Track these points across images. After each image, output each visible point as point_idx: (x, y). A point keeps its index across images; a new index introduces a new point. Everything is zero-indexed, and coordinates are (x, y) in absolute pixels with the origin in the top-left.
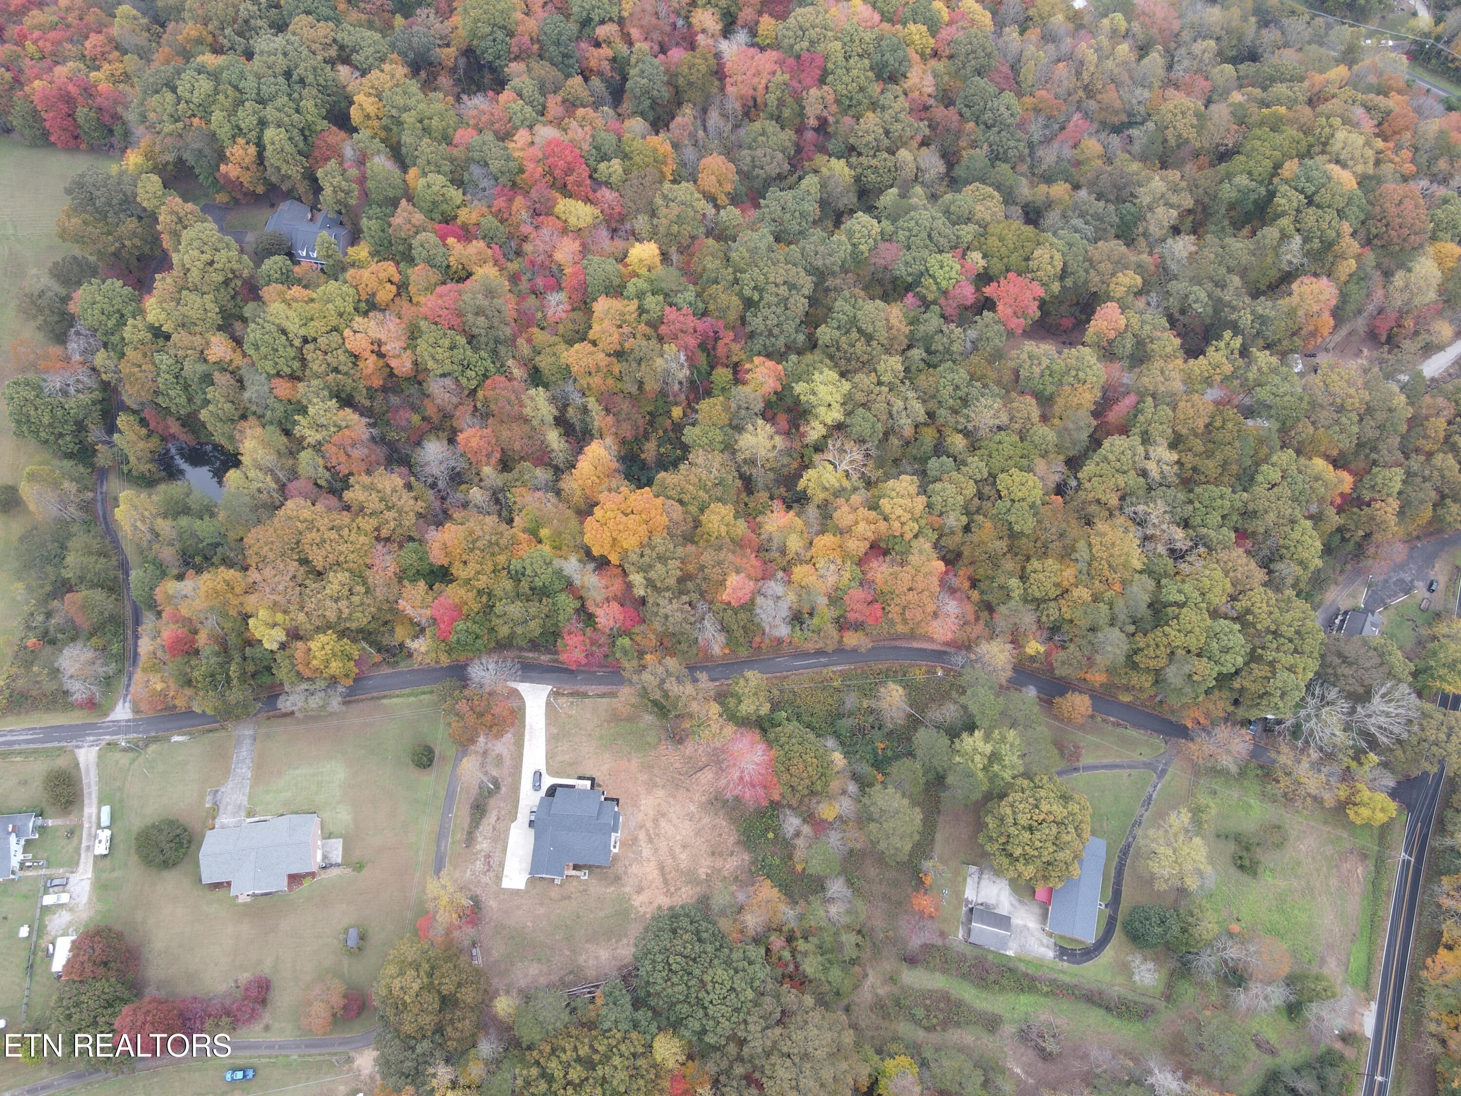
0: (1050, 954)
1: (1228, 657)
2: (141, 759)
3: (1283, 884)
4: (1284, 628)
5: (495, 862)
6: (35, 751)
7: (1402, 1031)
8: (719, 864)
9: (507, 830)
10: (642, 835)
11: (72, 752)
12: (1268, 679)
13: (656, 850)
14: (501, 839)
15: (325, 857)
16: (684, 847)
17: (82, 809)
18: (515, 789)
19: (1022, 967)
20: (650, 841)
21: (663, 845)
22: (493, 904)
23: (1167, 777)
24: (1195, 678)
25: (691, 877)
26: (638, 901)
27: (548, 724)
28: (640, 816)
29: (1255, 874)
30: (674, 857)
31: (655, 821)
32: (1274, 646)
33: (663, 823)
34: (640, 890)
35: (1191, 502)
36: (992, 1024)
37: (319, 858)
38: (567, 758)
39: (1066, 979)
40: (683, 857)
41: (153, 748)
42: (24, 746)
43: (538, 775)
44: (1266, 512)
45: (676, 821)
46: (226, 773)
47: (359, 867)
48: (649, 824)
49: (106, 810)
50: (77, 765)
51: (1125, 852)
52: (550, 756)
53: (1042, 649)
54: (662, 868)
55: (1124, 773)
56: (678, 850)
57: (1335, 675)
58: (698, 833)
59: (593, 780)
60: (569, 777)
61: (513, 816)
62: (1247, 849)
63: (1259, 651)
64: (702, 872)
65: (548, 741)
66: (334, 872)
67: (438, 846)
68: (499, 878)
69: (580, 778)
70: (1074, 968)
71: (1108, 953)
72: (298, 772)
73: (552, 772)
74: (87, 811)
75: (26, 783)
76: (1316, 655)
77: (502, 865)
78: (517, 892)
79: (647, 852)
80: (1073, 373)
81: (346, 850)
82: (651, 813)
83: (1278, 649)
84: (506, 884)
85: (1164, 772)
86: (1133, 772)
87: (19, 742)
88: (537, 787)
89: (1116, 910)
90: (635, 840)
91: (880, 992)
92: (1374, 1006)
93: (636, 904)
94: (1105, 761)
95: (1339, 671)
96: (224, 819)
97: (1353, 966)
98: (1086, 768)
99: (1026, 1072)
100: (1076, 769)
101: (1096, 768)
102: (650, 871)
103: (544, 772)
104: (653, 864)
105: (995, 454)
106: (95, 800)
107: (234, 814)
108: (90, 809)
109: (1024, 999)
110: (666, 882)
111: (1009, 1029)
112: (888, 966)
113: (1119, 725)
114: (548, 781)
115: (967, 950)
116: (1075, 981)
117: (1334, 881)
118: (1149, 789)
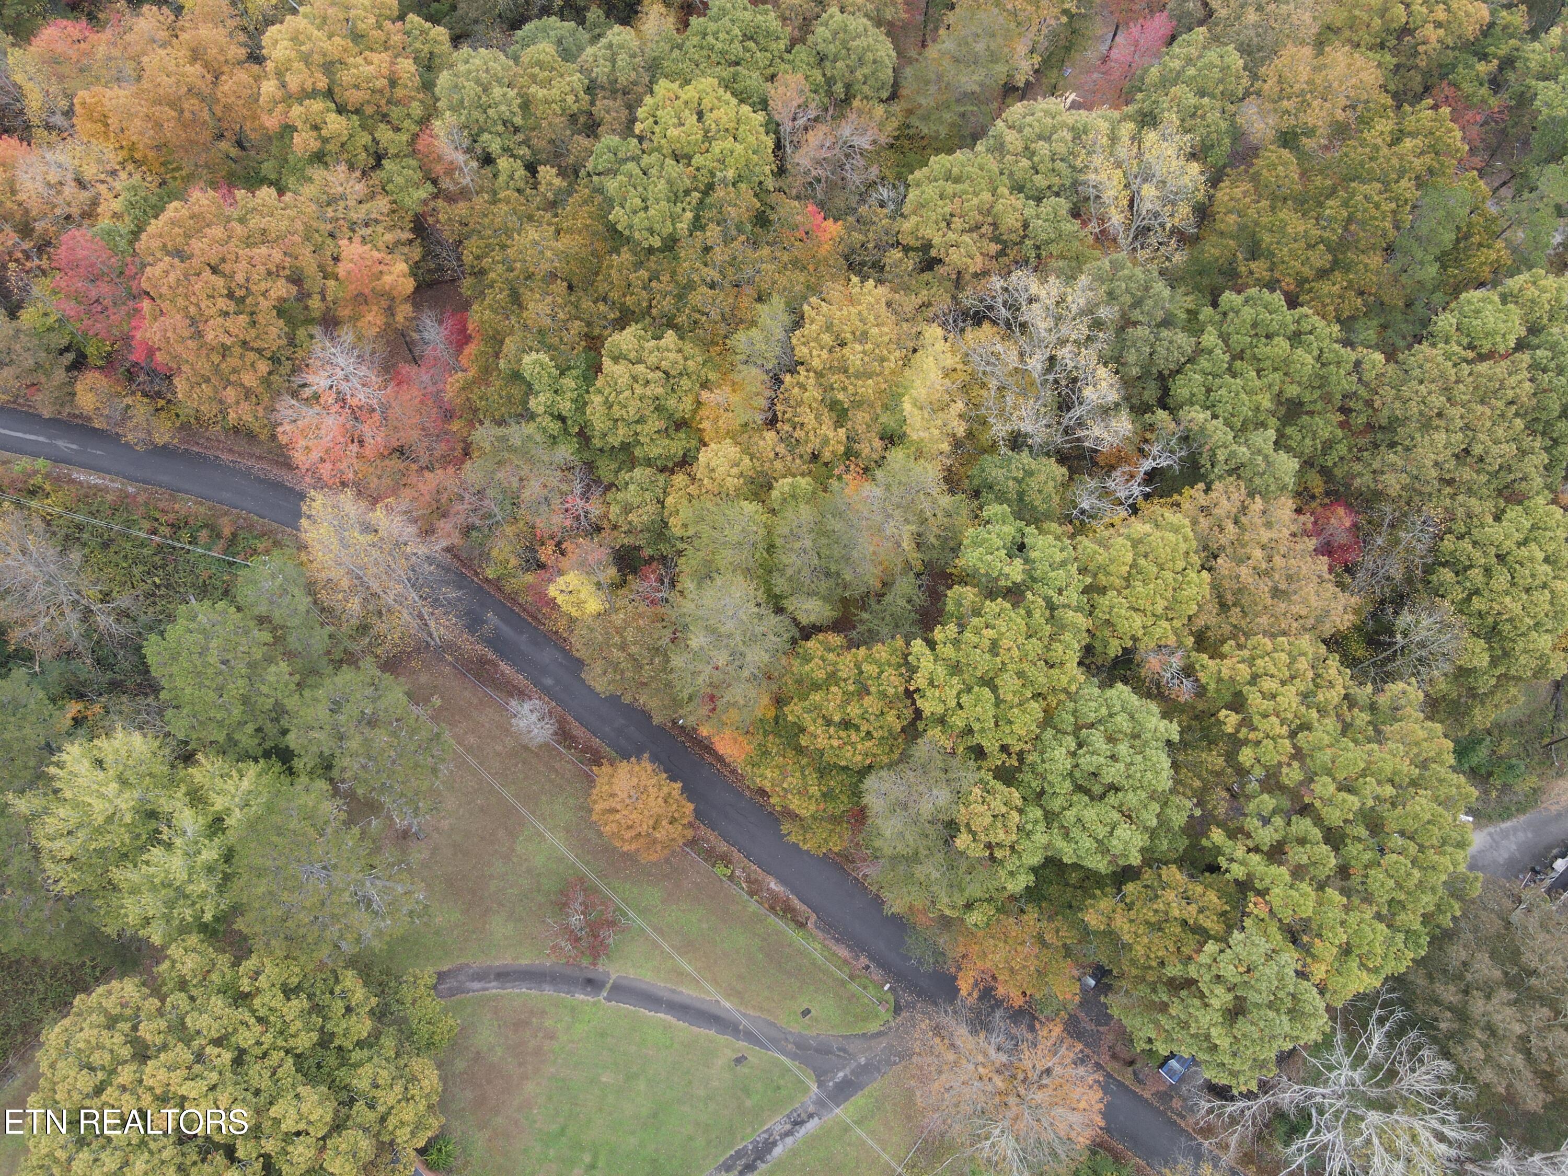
1: (1090, 814)
4: (1324, 787)
12: (1204, 935)
23: (848, 1110)
24: (962, 841)
32: (1267, 836)
35: (1194, 325)
44: (1426, 426)
53: (594, 605)
55: (727, 1048)
57: (1462, 1015)
63: (1217, 836)
76: (1411, 919)
83: (1276, 853)
85: (844, 1091)
86: (755, 1055)
94: (688, 992)
95: (1478, 1006)
98: (622, 991)
100: (592, 984)
101: (651, 1000)
113: (787, 911)
118: (777, 1123)
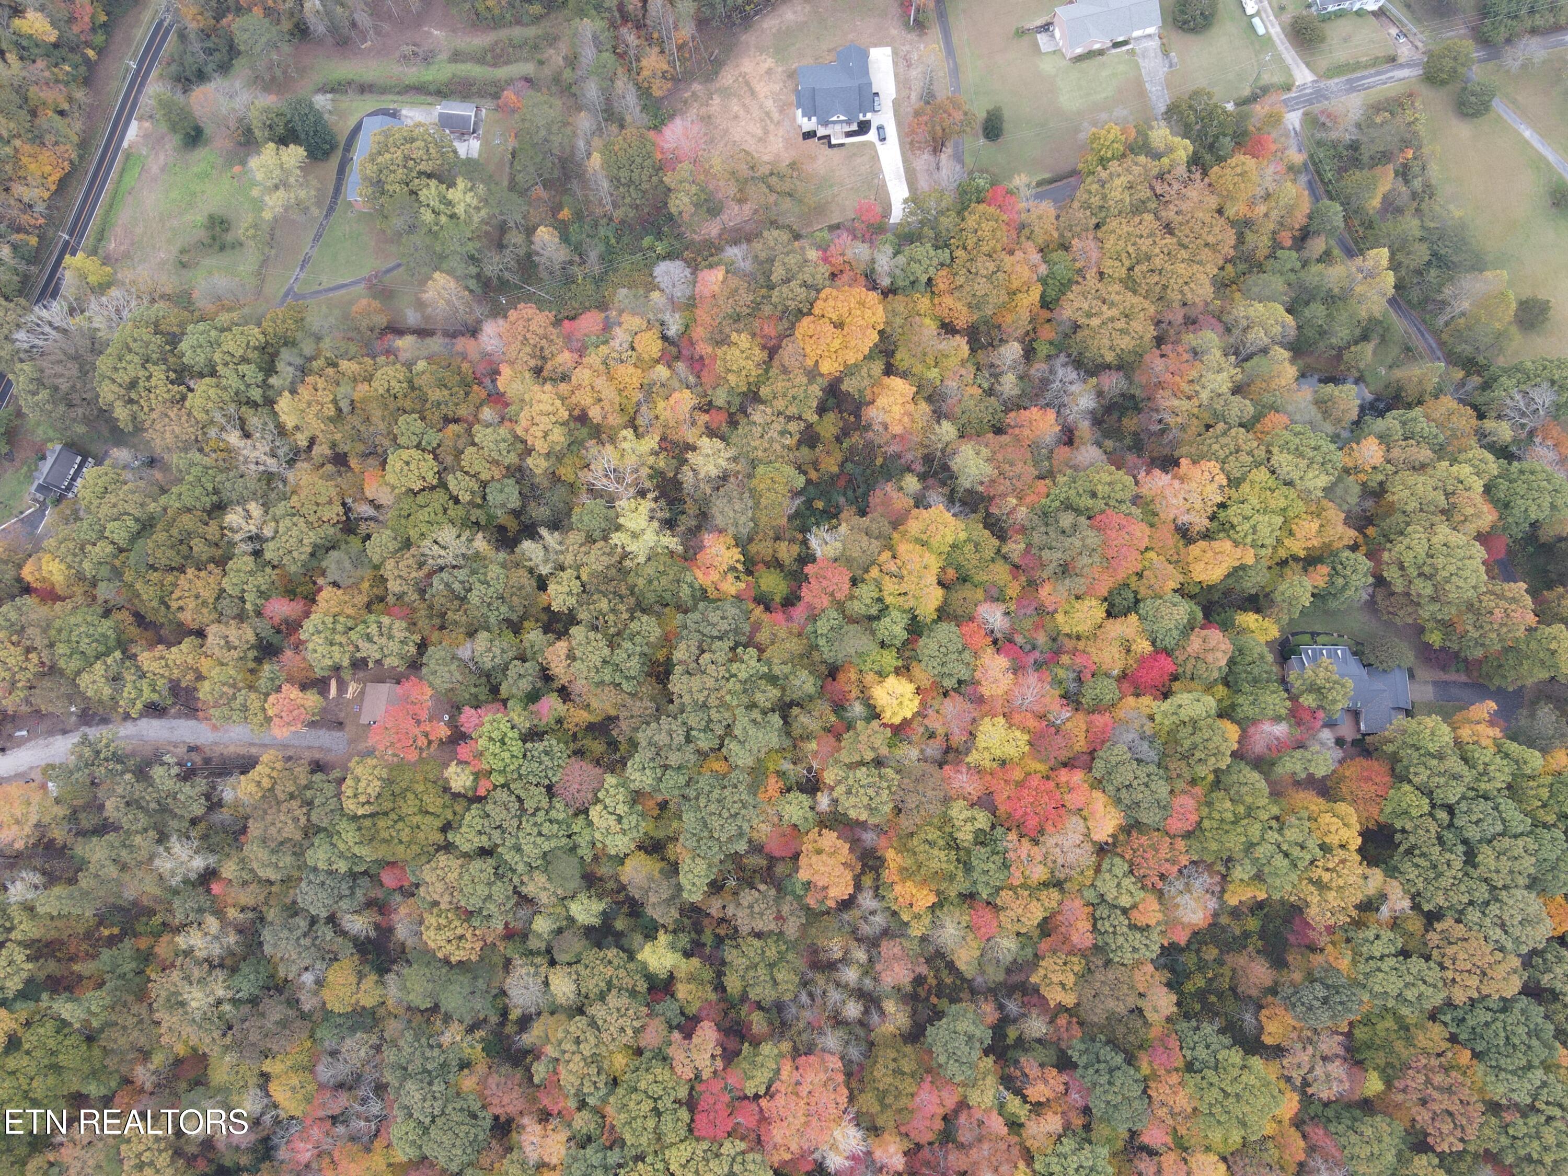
0: (404, 112)
2: (1252, 79)
3: (188, 217)
5: (902, 64)
6: (1354, 70)
7: (104, 130)
8: (703, 111)
9: (898, 91)
10: (776, 116)
11: (1320, 77)
13: (761, 107)
14: (902, 82)
15: (1053, 36)
16: (736, 117)
17: (1283, 29)
18: (899, 124)
19: (429, 99)
20: (768, 114)
21: (756, 113)
22: (894, 32)
23: (283, 290)
25: (726, 93)
26: (769, 63)
27: (885, 185)
28: (781, 132)
29: (211, 217)
30: (744, 105)
31: (766, 132)
33: (759, 132)
34: (769, 72)
36: (457, 56)
37: (1057, 33)
38: (859, 160)
39: (391, 97)
40: (736, 108)
41: (1247, 92)
42: (1366, 73)
43: (883, 139)
45: (748, 138)
46: (1168, 84)
47: (1021, 33)
48: (771, 127)
49: (1261, 30)
50: (1308, 65)
51: (331, 210)
52: (875, 158)
54: (753, 93)
55: (325, 285)
56: (742, 113)
58: (726, 131)
59: (831, 146)
60: (853, 144)
61: (896, 104)
62: (214, 238)
64: (717, 100)
65: (880, 170)
66: (1039, 22)
67: (955, 63)
68: (895, 53)
69: (842, 145)
70: (384, 106)
71: (352, 123)
72: (1103, 95)
73: (871, 145)
74: (1278, 29)
75: (1345, 40)
77: (895, 64)
78: (875, 46)
79: (769, 104)
80: (339, 627)
81: (1036, 45)
82: (772, 138)
84: (888, 50)
85: (286, 295)
86: (317, 288)
87: (1371, 76)
88: (880, 128)
89: (344, 156)
90: (781, 111)
91: (552, 51)
92: (125, 144)
93: (770, 60)
94: (344, 291)
96: (1155, 44)
97: (137, 170)
98: (360, 281)
99: (429, 33)
101: (352, 283)
102: (762, 89)
103: (878, 144)
104: (762, 95)
105: (440, 510)
106: (1275, 38)
107: (1146, 50)
108: (1276, 31)
109: (430, 78)
110: (747, 83)
111: (444, 56)
112: (547, 71)
114: (872, 136)
115: (478, 101)
116: (384, 98)
117: (139, 231)
118: (302, 276)
